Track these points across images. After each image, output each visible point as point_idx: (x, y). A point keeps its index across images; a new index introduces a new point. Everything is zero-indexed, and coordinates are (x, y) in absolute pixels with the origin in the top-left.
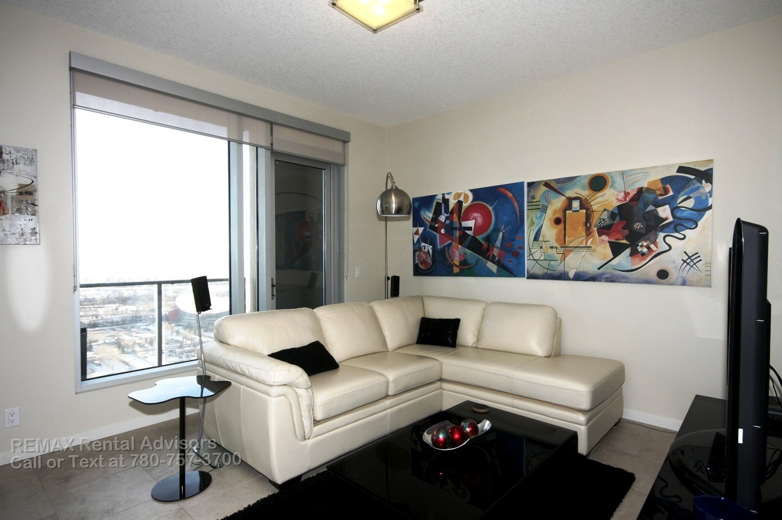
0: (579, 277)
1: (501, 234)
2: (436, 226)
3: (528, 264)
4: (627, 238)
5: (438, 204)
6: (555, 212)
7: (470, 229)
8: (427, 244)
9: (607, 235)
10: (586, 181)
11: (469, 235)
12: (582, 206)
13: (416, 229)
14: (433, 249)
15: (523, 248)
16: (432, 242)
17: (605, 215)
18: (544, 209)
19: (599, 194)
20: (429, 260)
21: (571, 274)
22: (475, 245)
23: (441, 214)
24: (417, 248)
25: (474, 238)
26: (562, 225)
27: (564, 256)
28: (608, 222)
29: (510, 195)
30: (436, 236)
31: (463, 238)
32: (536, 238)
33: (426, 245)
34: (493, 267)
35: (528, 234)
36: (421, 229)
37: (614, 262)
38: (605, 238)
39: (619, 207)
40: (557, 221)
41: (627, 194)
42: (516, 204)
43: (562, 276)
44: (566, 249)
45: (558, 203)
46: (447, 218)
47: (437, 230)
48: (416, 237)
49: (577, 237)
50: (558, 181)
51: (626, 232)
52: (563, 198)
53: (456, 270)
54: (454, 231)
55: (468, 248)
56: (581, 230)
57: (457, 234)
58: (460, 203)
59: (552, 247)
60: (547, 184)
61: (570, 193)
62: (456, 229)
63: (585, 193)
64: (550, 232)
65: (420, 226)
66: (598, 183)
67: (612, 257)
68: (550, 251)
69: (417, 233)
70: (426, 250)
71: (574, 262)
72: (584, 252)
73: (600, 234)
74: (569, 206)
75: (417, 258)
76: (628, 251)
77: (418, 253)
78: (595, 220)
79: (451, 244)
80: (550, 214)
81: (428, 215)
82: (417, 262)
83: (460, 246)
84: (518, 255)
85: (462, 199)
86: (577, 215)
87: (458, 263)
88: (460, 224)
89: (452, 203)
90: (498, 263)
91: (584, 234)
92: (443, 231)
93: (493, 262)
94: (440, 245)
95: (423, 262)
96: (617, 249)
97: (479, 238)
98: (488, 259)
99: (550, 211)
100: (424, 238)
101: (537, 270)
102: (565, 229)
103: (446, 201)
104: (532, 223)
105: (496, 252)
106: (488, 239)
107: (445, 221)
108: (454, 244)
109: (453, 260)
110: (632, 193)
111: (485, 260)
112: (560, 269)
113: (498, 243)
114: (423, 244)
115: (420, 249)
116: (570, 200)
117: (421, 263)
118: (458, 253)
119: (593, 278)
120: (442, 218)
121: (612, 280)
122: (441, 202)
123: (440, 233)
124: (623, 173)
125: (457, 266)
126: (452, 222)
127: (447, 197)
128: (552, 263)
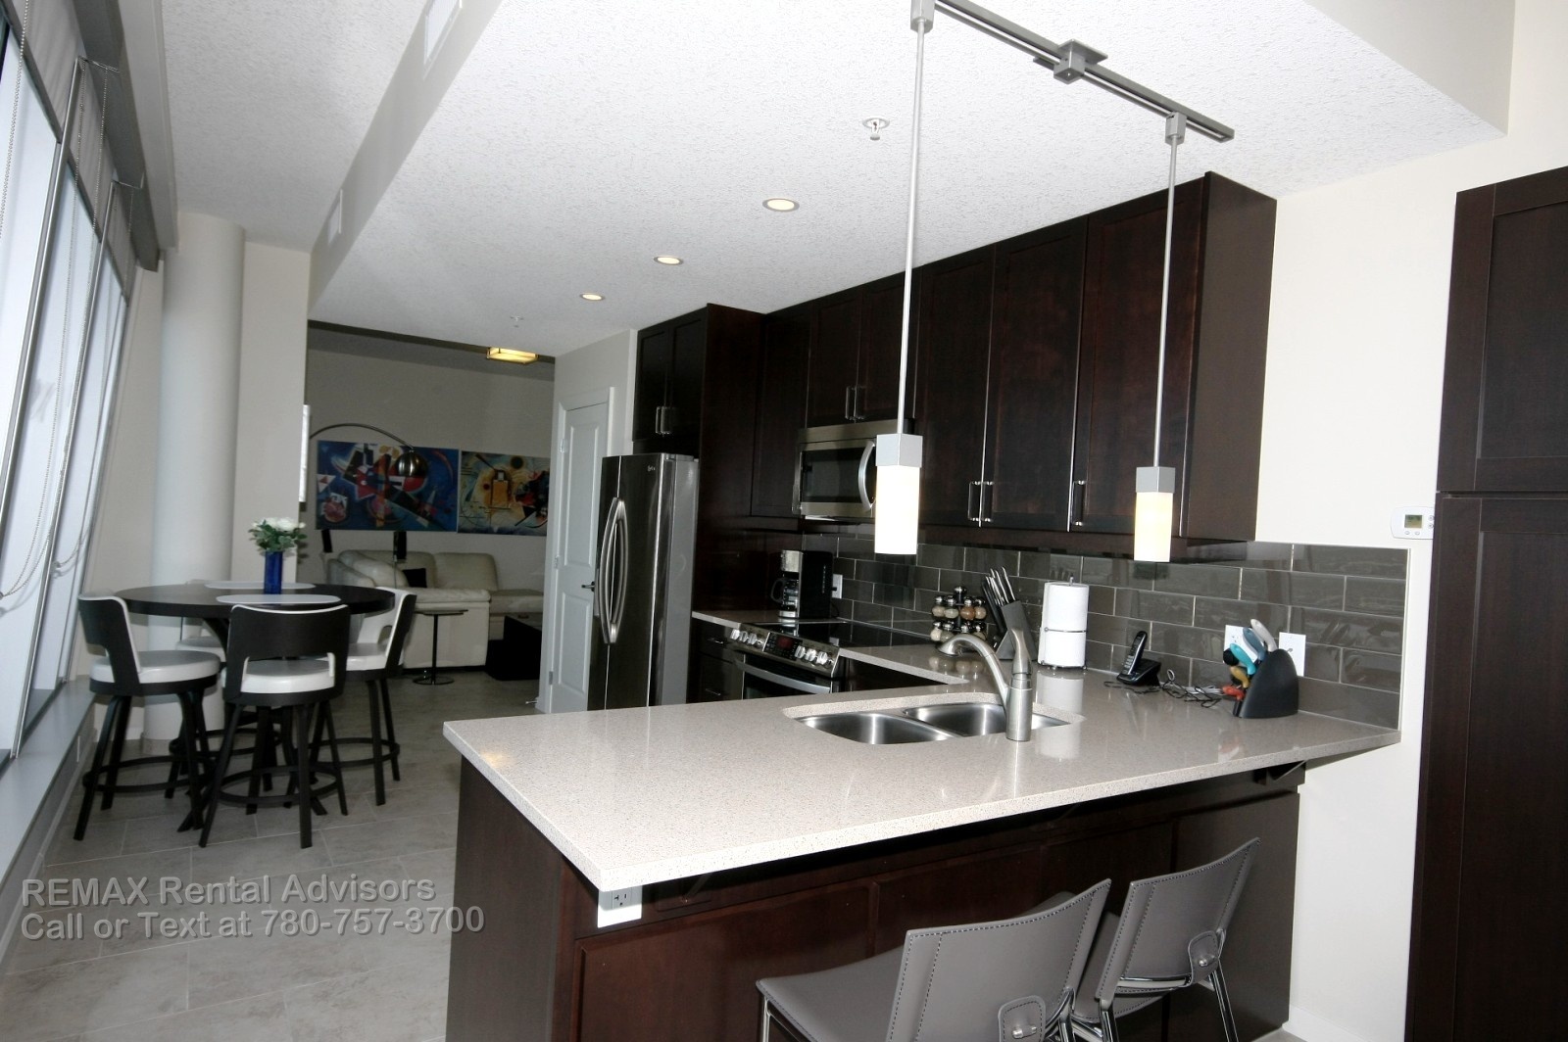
0: (501, 532)
1: (434, 493)
2: (354, 476)
3: (459, 521)
4: (534, 504)
5: (358, 455)
6: (485, 479)
7: (399, 484)
8: (340, 493)
9: (522, 501)
10: (509, 460)
11: (397, 490)
12: (505, 478)
13: (321, 477)
14: (350, 501)
15: (455, 506)
16: (348, 493)
17: (521, 487)
18: (476, 476)
19: (518, 471)
20: (342, 512)
21: (496, 529)
22: (403, 500)
23: (361, 464)
24: (323, 497)
25: (403, 494)
26: (489, 491)
27: (490, 515)
28: (523, 492)
29: (445, 458)
30: (352, 488)
31: (390, 492)
32: (468, 499)
33: (338, 496)
34: (424, 522)
35: (461, 494)
36: (331, 478)
37: (526, 521)
38: (520, 503)
39: (531, 482)
40: (486, 487)
41: (535, 474)
42: (449, 467)
43: (488, 531)
44: (493, 510)
45: (486, 473)
46: (369, 470)
47: (354, 480)
48: (323, 487)
49: (500, 500)
50: (488, 455)
51: (534, 501)
52: (491, 470)
53: (379, 524)
54: (379, 485)
55: (395, 502)
56: (504, 495)
57: (383, 487)
58: (387, 458)
59: (481, 508)
60: (479, 456)
61: (498, 466)
62: (381, 482)
63: (508, 468)
64: (479, 495)
65: (329, 474)
66: (517, 462)
67: (524, 516)
68: (480, 511)
69: (324, 481)
70: (338, 501)
71: (499, 520)
72: (505, 513)
73: (517, 500)
74: (495, 477)
75: (323, 509)
76: (534, 514)
77: (324, 504)
78: (514, 490)
79: (373, 497)
80: (480, 481)
81: (343, 464)
82: (323, 513)
83: (386, 501)
84: (450, 512)
85: (390, 453)
86: (500, 484)
87: (383, 517)
88: (387, 478)
89: (377, 456)
90: (430, 519)
91: (506, 499)
92: (363, 483)
93: (424, 515)
94: (360, 496)
95: (334, 514)
96: (528, 511)
97: (410, 494)
98: (419, 514)
99: (480, 479)
100: (335, 487)
101: (468, 525)
102: (492, 493)
103: (370, 453)
104: (464, 486)
105: (427, 508)
106: (420, 496)
107: (368, 472)
108: (378, 497)
109: (375, 514)
110: (539, 474)
111: (415, 515)
112: (487, 525)
113: (431, 500)
114: (333, 494)
115: (329, 500)
116: (497, 472)
117: (330, 515)
118: (383, 507)
119: (511, 532)
120: (364, 469)
121: (523, 533)
122: (362, 451)
123: (360, 485)
124: (533, 459)
125: (381, 520)
126: (376, 475)
127: (370, 448)
128: (481, 520)
